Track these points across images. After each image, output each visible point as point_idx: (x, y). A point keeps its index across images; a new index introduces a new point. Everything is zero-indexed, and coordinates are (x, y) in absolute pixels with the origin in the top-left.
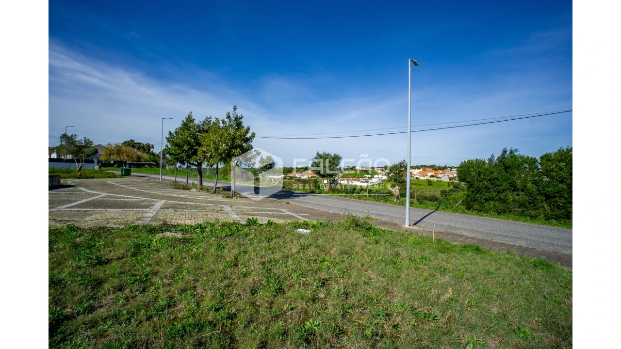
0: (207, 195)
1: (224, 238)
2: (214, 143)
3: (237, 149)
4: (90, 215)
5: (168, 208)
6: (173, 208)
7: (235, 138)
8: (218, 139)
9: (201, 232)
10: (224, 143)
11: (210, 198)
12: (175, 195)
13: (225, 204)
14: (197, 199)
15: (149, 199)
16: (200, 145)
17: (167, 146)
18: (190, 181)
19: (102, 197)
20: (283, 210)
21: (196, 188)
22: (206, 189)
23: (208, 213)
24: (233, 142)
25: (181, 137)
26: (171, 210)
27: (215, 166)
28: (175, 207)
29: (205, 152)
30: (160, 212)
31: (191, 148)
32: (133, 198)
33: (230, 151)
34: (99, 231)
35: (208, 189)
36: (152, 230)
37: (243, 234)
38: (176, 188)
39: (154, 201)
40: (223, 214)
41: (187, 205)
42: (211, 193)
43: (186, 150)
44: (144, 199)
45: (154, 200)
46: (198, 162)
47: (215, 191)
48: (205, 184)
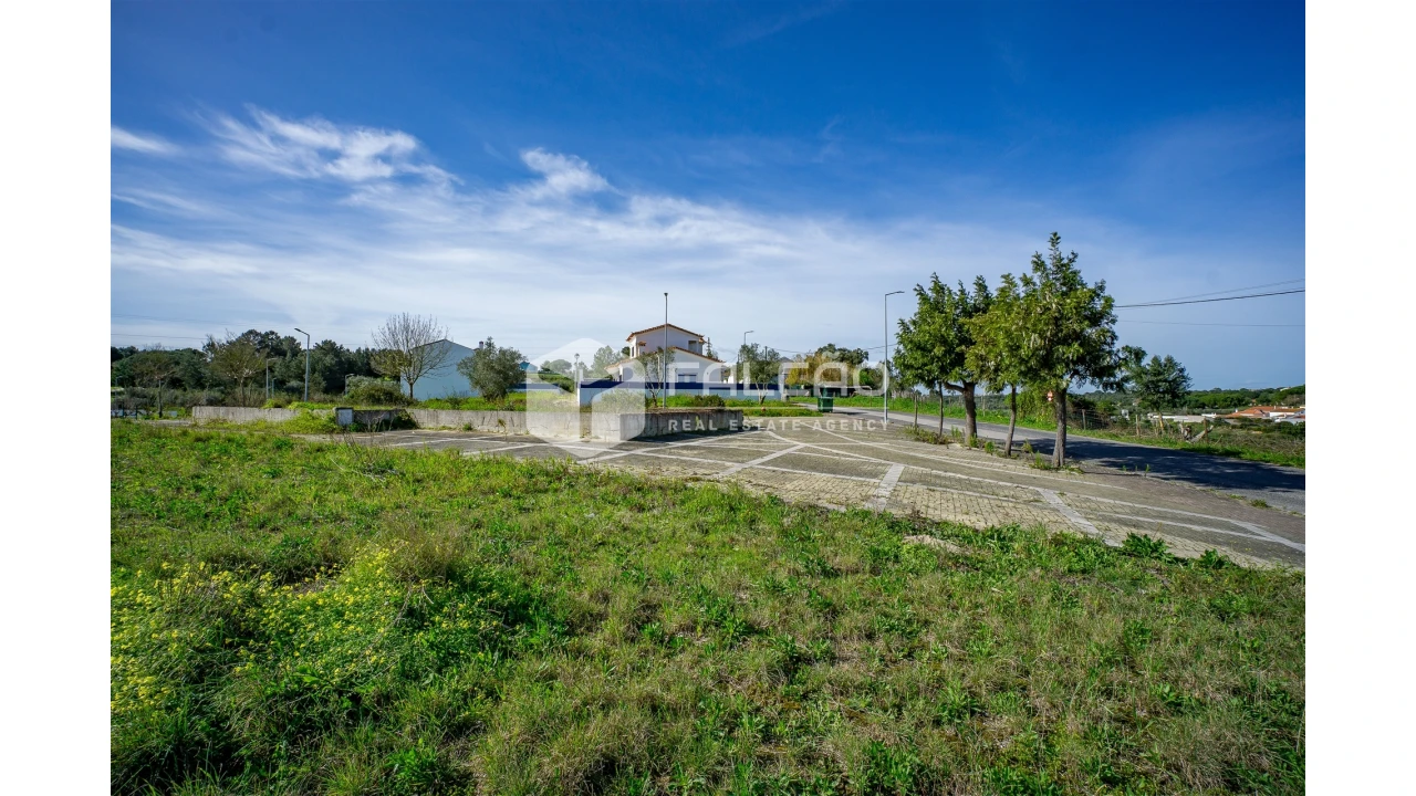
0: (989, 460)
1: (1064, 575)
2: (1008, 333)
3: (1069, 345)
4: (791, 480)
5: (914, 482)
6: (924, 482)
7: (1062, 317)
8: (1017, 324)
9: (1002, 549)
10: (1034, 332)
11: (999, 468)
12: (921, 455)
13: (1044, 487)
14: (970, 468)
15: (873, 460)
16: (969, 342)
17: (898, 351)
18: (947, 426)
19: (799, 450)
20: (1249, 526)
21: (962, 442)
22: (986, 444)
23: (1005, 504)
24: (1057, 325)
25: (927, 328)
26: (918, 487)
27: (1007, 391)
28: (929, 482)
29: (982, 358)
30: (898, 488)
31: (949, 351)
32: (846, 456)
33: (1050, 352)
34: (811, 511)
35: (990, 445)
36: (894, 526)
37: (1124, 577)
38: (917, 440)
39: (883, 465)
40: (1046, 512)
41: (950, 479)
42: (999, 455)
43: (938, 358)
44: (864, 458)
45: (883, 462)
46: (964, 382)
47: (1010, 450)
48: (982, 433)
